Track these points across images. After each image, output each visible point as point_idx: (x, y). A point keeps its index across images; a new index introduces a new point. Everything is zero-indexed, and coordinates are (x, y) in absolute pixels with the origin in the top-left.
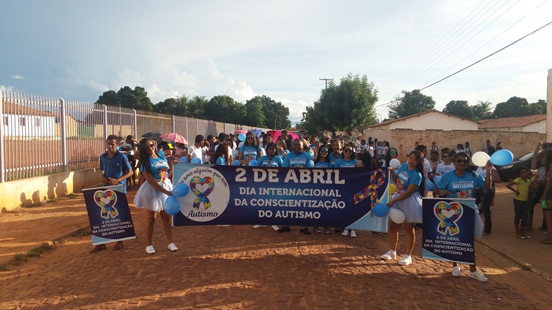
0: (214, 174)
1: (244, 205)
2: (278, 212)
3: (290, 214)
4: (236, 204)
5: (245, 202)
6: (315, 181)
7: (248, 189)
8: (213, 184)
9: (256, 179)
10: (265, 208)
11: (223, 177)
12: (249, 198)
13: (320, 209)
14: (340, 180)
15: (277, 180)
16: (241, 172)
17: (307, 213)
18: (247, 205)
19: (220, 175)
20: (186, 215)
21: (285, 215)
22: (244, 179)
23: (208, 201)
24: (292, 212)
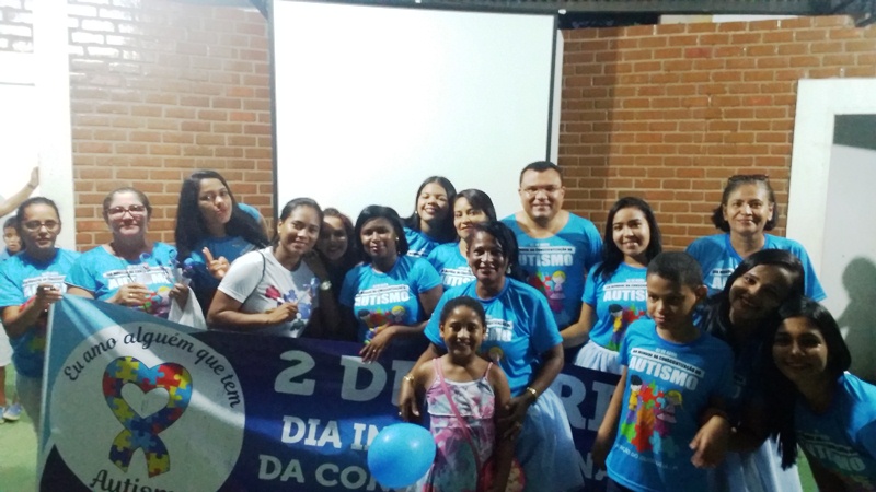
0: (201, 357)
1: (292, 480)
4: (263, 475)
5: (295, 471)
7: (314, 424)
9: (349, 391)
11: (230, 370)
12: (310, 458)
16: (295, 362)
18: (301, 479)
19: (222, 360)
20: (87, 481)
22: (308, 387)
23: (160, 450)
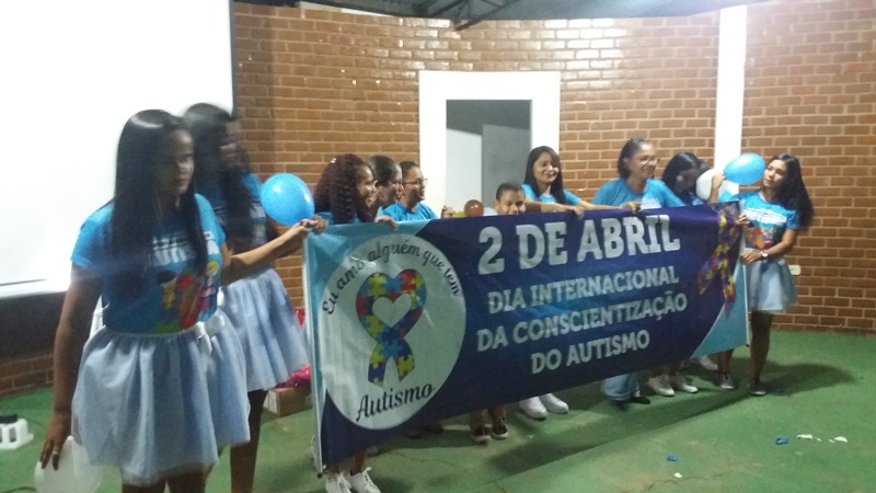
0: (427, 257)
1: (500, 345)
2: (572, 349)
3: (594, 349)
4: (481, 348)
5: (501, 338)
6: (632, 251)
7: (507, 293)
8: (422, 293)
10: (545, 345)
11: (447, 264)
13: (648, 323)
14: (671, 241)
15: (563, 258)
16: (491, 241)
17: (625, 338)
18: (506, 343)
19: (441, 257)
20: (353, 417)
21: (586, 355)
22: (499, 266)
23: (405, 351)
24: (598, 343)
